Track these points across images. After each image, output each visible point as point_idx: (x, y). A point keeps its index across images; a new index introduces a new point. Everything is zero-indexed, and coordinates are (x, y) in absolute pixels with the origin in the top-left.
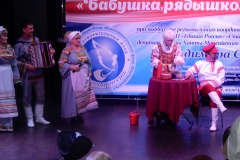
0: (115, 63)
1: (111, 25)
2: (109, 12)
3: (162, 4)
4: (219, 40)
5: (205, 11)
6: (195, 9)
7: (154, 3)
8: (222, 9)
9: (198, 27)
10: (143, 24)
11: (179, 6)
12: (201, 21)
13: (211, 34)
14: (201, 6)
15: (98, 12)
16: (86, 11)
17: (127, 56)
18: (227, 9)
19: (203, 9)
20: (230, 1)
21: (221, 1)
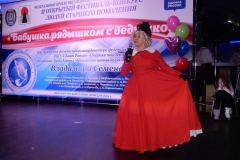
0: (26, 75)
1: (24, 50)
2: (23, 42)
3: (50, 35)
4: (84, 58)
6: (69, 37)
7: (46, 34)
8: (85, 36)
9: (71, 50)
10: (40, 49)
11: (60, 35)
12: (72, 45)
13: (79, 54)
15: (18, 42)
17: (32, 70)
18: (88, 35)
19: (73, 36)
20: (90, 30)
21: (84, 30)
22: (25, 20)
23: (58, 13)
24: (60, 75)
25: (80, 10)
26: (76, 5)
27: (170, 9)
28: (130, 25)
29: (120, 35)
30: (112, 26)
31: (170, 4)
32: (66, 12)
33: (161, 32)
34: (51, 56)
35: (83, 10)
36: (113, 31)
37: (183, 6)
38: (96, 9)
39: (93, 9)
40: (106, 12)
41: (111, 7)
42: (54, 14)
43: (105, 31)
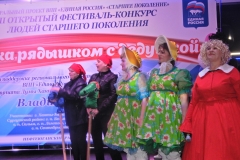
3: (16, 54)
5: (58, 59)
6: (48, 57)
7: (8, 53)
8: (74, 56)
9: (52, 75)
11: (32, 55)
12: (54, 69)
14: (53, 54)
18: (79, 56)
19: (55, 57)
20: (82, 48)
21: (72, 48)
23: (28, 23)
24: (32, 112)
25: (66, 22)
26: (60, 14)
27: (191, 26)
28: (139, 44)
30: (116, 44)
31: (191, 21)
32: (42, 24)
33: (181, 54)
34: (18, 86)
35: (71, 22)
36: (117, 50)
37: (206, 24)
38: (90, 21)
39: (86, 21)
40: (106, 25)
41: (113, 19)
42: (23, 25)
43: (105, 51)
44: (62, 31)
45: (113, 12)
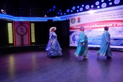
7: (88, 26)
9: (98, 31)
11: (93, 26)
14: (99, 26)
16: (74, 29)
20: (106, 24)
22: (79, 22)
23: (93, 19)
24: (93, 40)
26: (101, 16)
29: (120, 26)
32: (96, 19)
34: (90, 33)
35: (104, 18)
36: (117, 24)
39: (108, 17)
40: (114, 18)
43: (113, 25)
44: (101, 20)
45: (116, 14)
